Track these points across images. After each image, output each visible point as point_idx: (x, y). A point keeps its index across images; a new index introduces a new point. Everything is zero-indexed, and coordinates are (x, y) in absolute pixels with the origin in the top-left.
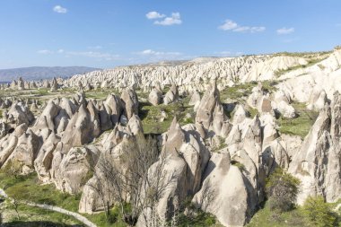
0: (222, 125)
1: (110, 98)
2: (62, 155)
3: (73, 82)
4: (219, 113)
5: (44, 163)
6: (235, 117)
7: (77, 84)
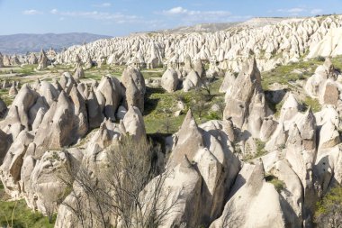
0: (261, 122)
1: (103, 82)
2: (35, 161)
3: (68, 57)
4: (258, 104)
5: (11, 171)
6: (282, 110)
7: (74, 59)
